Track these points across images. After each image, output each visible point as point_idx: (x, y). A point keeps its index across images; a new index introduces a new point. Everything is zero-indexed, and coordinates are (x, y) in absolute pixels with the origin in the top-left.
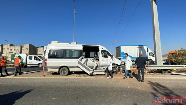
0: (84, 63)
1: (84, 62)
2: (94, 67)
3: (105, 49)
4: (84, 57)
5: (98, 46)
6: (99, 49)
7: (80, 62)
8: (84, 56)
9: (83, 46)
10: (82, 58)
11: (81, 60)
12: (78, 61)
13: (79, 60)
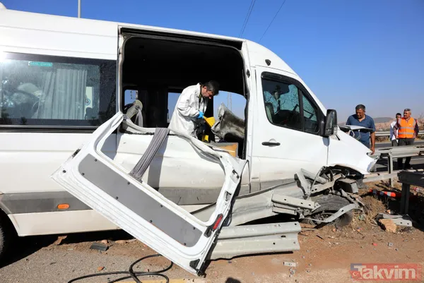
0: (138, 172)
1: (135, 160)
2: (222, 195)
3: (281, 67)
4: (134, 119)
5: (239, 45)
6: (247, 67)
7: (104, 159)
8: (131, 112)
9: (123, 31)
10: (122, 129)
11: (111, 148)
12: (80, 157)
13: (88, 143)
